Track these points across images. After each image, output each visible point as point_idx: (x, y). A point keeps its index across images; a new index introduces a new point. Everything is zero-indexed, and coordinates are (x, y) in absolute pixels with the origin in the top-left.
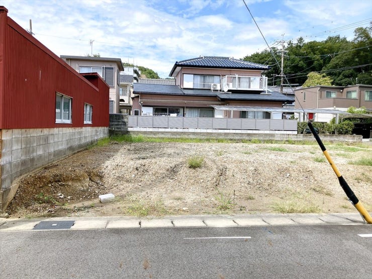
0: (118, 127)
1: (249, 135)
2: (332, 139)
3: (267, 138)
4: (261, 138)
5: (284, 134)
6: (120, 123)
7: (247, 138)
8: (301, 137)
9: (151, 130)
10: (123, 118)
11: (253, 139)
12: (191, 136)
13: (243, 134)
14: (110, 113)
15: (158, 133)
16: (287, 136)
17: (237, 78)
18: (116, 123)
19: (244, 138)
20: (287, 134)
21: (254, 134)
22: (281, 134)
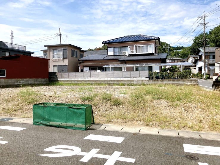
0: (54, 78)
1: (118, 81)
2: (174, 83)
3: (129, 83)
4: (126, 83)
5: (139, 80)
6: (55, 76)
7: (117, 83)
8: (151, 82)
9: (68, 79)
10: (56, 74)
11: (120, 83)
12: (87, 82)
13: (115, 80)
14: (49, 71)
15: (71, 81)
16: (142, 81)
17: (135, 47)
18: (53, 77)
19: (116, 83)
20: (142, 80)
21: (121, 80)
22: (138, 80)
